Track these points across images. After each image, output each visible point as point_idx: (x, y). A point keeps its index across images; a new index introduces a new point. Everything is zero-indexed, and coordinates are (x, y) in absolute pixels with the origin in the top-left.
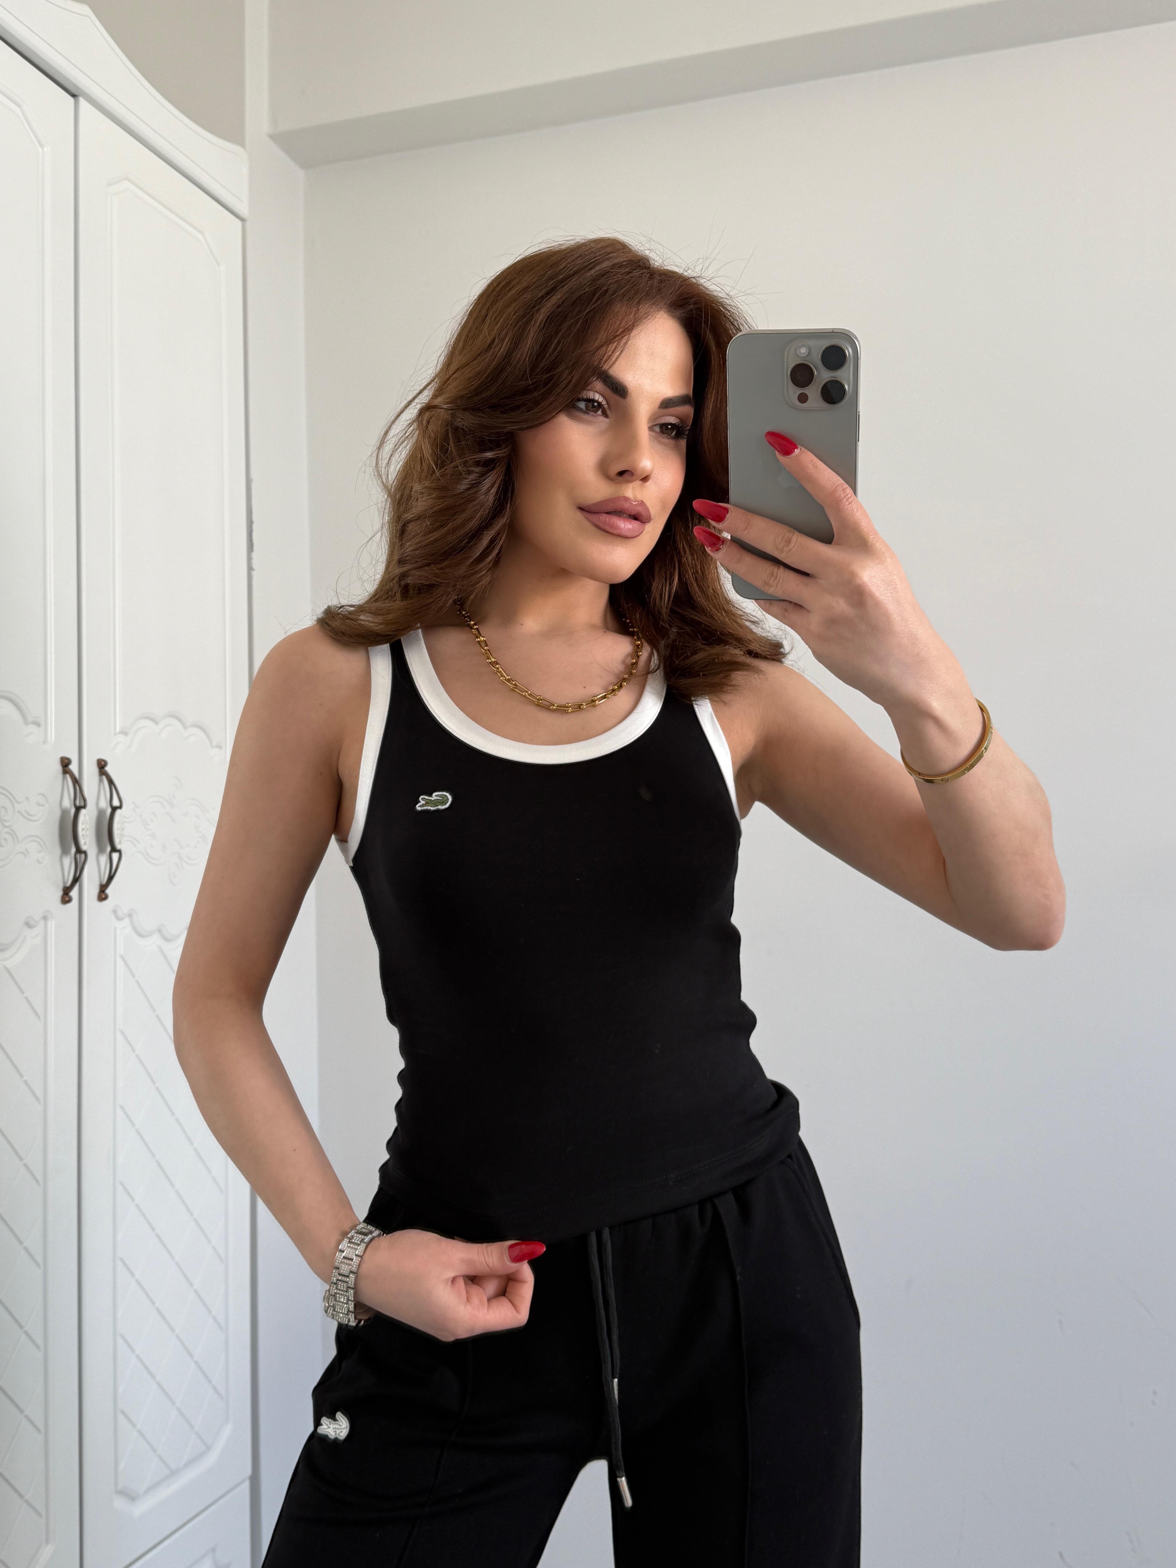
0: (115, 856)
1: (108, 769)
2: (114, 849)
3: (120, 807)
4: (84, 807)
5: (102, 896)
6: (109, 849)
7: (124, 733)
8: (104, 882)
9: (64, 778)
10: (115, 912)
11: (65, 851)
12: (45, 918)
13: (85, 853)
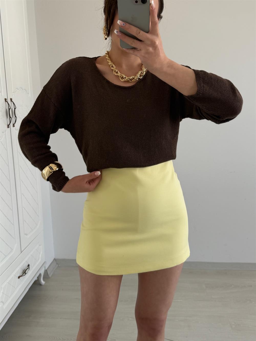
0: (16, 118)
1: (12, 100)
2: (15, 117)
3: (16, 108)
4: (10, 109)
5: (14, 126)
6: (14, 116)
7: (14, 92)
8: (14, 123)
9: (6, 103)
10: (16, 129)
11: (7, 117)
12: (5, 131)
13: (11, 118)
